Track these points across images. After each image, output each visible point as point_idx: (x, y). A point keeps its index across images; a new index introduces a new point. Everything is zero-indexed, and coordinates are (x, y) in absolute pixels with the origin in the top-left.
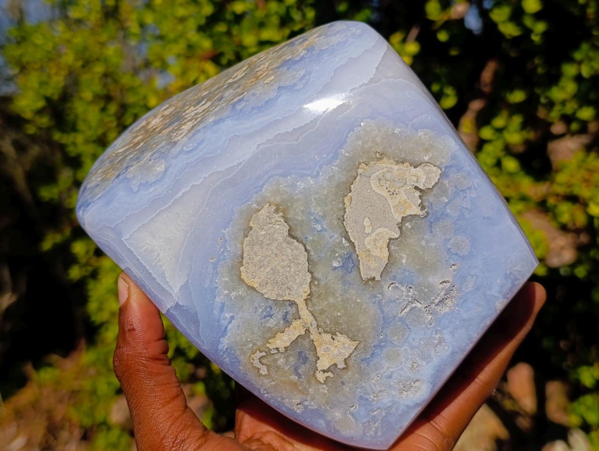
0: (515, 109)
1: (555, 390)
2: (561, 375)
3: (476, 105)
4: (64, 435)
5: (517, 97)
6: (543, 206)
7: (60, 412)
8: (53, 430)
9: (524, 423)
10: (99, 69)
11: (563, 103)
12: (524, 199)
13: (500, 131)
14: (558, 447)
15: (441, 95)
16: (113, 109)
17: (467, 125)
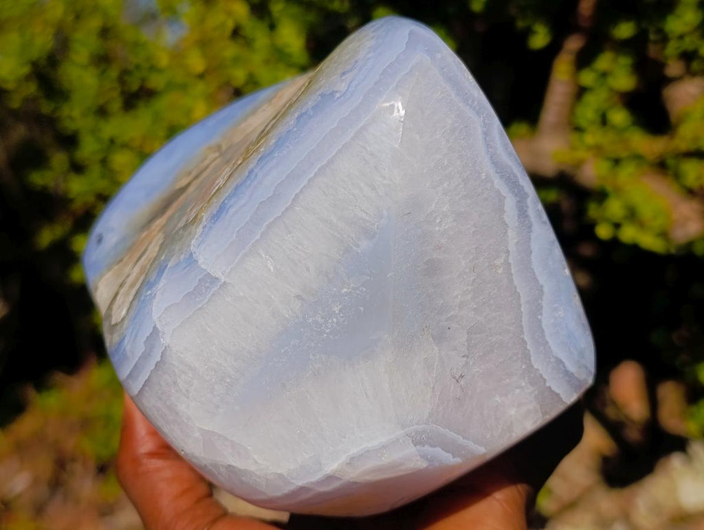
0: (623, 46)
1: (670, 394)
2: (673, 373)
3: (573, 44)
5: (625, 30)
6: (662, 166)
9: (633, 435)
10: (95, 23)
11: (681, 37)
12: (638, 158)
13: (604, 75)
14: (675, 461)
15: (528, 32)
16: (114, 73)
17: (562, 70)
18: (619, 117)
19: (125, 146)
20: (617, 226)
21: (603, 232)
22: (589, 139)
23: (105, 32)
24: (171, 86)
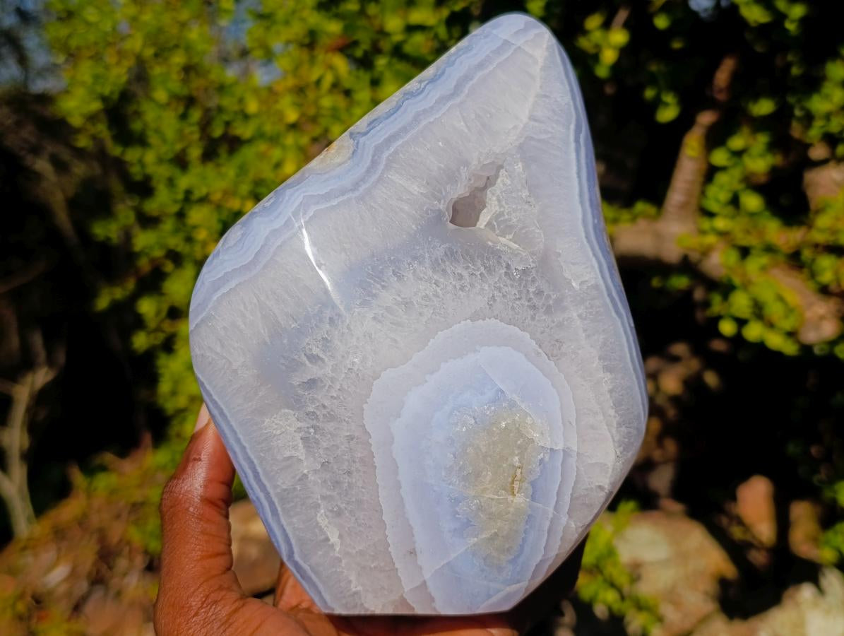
0: (760, 124)
1: (803, 514)
2: (811, 493)
3: (706, 118)
4: (122, 563)
5: (764, 107)
6: (795, 260)
7: (116, 532)
8: (106, 555)
9: (758, 558)
10: (178, 59)
11: (828, 117)
12: (770, 249)
13: (738, 154)
14: (806, 592)
15: (657, 103)
16: (196, 115)
17: (692, 145)
18: (752, 202)
19: (204, 200)
20: (741, 323)
21: (727, 328)
22: (720, 223)
23: (189, 70)
24: (260, 135)
